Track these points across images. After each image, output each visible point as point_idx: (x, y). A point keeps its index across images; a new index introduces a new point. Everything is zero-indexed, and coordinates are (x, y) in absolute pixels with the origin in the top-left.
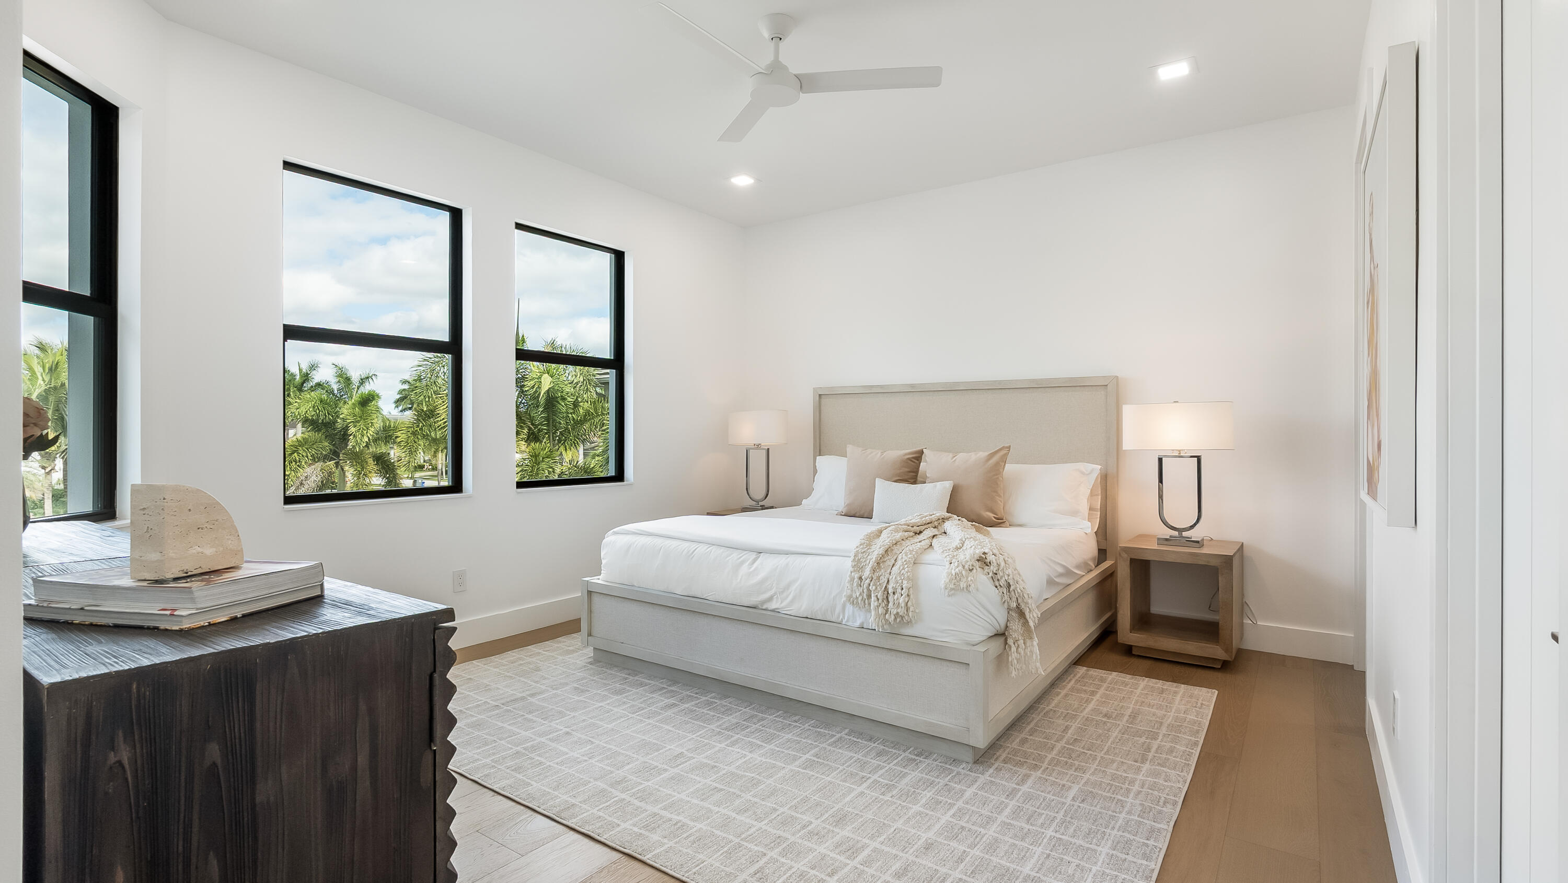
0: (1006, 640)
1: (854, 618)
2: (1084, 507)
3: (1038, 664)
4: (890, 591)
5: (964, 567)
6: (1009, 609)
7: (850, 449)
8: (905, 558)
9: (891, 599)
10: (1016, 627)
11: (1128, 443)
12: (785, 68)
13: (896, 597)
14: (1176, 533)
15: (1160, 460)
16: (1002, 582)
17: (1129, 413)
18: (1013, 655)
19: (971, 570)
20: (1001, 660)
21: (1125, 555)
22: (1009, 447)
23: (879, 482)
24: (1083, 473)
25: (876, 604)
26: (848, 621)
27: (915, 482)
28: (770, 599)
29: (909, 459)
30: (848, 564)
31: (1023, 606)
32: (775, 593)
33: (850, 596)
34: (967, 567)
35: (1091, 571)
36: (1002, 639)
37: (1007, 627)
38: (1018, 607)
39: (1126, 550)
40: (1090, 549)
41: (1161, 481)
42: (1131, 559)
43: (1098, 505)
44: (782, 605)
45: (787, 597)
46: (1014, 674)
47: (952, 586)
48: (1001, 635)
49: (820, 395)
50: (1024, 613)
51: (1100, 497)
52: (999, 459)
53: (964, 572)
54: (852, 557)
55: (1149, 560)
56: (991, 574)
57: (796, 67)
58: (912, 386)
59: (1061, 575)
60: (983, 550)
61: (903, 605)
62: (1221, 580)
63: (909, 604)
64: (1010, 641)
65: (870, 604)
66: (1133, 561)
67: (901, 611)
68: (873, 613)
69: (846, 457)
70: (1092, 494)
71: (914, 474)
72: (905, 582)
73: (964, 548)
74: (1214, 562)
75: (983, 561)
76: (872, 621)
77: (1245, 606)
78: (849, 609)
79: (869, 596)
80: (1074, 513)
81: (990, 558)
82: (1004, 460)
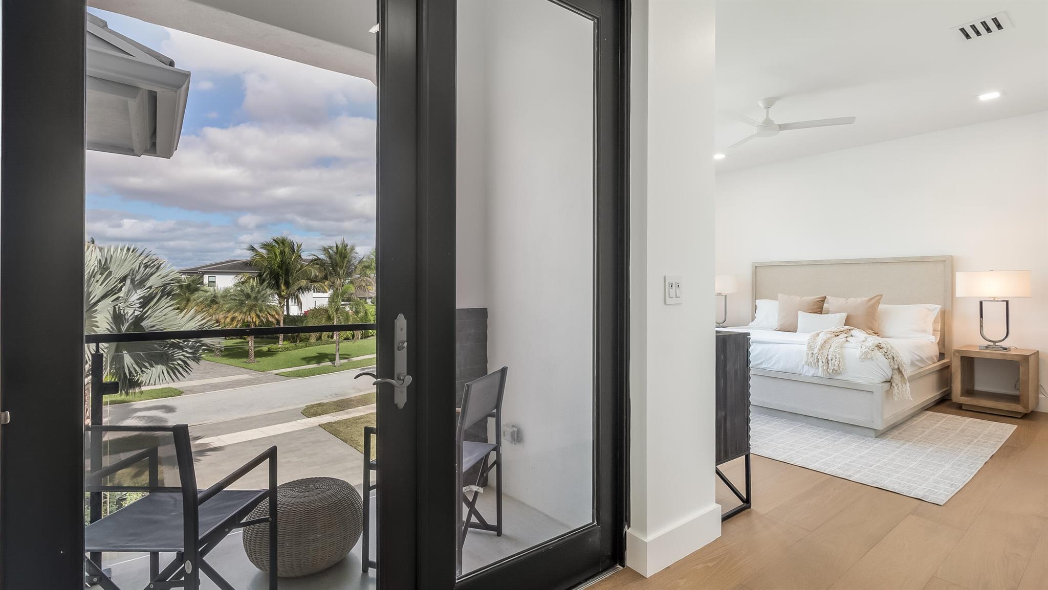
0: (891, 384)
1: (809, 372)
2: (930, 328)
3: (910, 396)
4: (829, 359)
5: (869, 349)
6: (893, 369)
7: (780, 295)
8: (836, 345)
9: (830, 362)
10: (897, 378)
11: (960, 292)
12: (772, 122)
13: (833, 362)
14: (992, 344)
15: (981, 303)
16: (890, 356)
17: (960, 277)
18: (896, 390)
19: (873, 350)
20: (889, 393)
21: (957, 354)
22: (882, 295)
23: (800, 313)
24: (929, 309)
25: (822, 364)
26: (805, 373)
27: (821, 314)
28: (761, 363)
29: (818, 301)
30: (805, 348)
31: (901, 368)
32: (764, 361)
33: (807, 362)
34: (870, 349)
35: (935, 363)
36: (890, 383)
37: (892, 378)
38: (898, 368)
39: (958, 351)
40: (935, 351)
41: (981, 316)
42: (962, 357)
43: (939, 327)
44: (768, 366)
45: (771, 362)
46: (896, 399)
47: (863, 357)
48: (889, 382)
49: (756, 267)
50: (902, 372)
51: (940, 324)
52: (875, 302)
53: (869, 351)
54: (806, 345)
55: (973, 358)
56: (884, 353)
57: (778, 121)
58: (815, 261)
59: (918, 361)
60: (878, 342)
61: (837, 365)
62: (1022, 369)
63: (840, 365)
64: (894, 384)
65: (818, 365)
66: (963, 358)
67: (836, 368)
68: (820, 369)
69: (777, 300)
70: (935, 322)
71: (820, 309)
72: (837, 355)
73: (867, 341)
74: (1016, 359)
75: (879, 347)
76: (820, 372)
77: (1040, 388)
78: (806, 368)
79: (818, 361)
80: (924, 331)
81: (882, 345)
82: (878, 302)
